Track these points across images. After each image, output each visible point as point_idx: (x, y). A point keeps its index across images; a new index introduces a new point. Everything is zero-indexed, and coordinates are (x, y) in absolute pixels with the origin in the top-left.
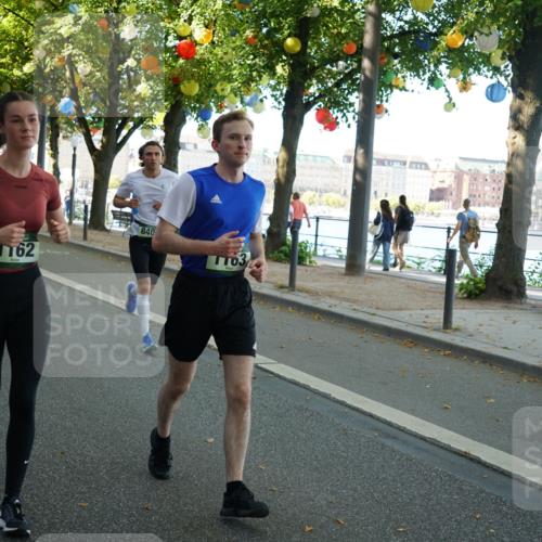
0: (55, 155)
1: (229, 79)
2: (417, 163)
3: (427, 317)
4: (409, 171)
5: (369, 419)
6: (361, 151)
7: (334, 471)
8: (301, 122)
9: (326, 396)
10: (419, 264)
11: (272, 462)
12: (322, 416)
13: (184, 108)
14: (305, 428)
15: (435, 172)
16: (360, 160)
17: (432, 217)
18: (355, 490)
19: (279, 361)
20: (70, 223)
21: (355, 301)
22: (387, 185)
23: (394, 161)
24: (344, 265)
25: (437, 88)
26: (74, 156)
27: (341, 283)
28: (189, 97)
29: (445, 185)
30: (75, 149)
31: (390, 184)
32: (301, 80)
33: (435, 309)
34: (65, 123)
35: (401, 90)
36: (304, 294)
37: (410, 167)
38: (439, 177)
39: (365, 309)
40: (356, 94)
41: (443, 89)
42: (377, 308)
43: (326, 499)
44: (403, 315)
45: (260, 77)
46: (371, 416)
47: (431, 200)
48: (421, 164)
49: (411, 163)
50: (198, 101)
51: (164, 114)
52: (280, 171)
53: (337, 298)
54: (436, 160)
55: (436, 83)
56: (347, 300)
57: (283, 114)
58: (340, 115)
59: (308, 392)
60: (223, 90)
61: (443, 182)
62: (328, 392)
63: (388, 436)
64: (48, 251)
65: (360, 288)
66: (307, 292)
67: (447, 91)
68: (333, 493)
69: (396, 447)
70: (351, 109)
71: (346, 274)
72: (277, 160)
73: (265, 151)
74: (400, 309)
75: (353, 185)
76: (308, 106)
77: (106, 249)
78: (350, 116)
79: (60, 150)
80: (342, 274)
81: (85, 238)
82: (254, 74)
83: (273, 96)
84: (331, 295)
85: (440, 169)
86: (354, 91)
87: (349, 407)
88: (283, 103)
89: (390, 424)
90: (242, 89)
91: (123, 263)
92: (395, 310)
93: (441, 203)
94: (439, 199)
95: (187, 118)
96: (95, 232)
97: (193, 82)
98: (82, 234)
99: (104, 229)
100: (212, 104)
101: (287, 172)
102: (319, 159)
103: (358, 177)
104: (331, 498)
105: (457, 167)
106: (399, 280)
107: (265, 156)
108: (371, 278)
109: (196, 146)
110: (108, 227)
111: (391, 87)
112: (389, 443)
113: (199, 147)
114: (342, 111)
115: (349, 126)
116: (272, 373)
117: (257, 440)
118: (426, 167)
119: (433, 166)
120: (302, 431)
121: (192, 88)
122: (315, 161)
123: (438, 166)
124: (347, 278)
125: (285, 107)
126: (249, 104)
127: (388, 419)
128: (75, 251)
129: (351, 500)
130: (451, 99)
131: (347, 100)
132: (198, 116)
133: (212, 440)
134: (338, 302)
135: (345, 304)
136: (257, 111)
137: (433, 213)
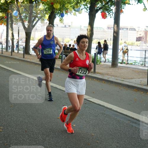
0: (12, 30)
1: (70, 3)
2: (132, 29)
3: (141, 81)
4: (129, 32)
5: (126, 117)
6: (116, 26)
7: (117, 135)
8: (95, 16)
9: (111, 109)
10: (135, 63)
11: (96, 133)
12: (110, 116)
13: (55, 13)
14: (105, 120)
15: (138, 31)
16: (116, 28)
17: (137, 47)
18: (125, 142)
19: (93, 97)
20: (18, 52)
21: (116, 76)
22: (122, 36)
23: (124, 28)
24: (111, 64)
25: (141, 3)
26: (19, 30)
27: (110, 70)
28: (57, 9)
29: (141, 36)
30: (19, 28)
31: (123, 36)
32: (94, 2)
33: (143, 78)
34: (15, 19)
35: (128, 4)
36: (99, 74)
37: (129, 30)
38: (139, 33)
39: (120, 79)
40: (113, 6)
41: (143, 3)
42: (124, 79)
43: (116, 145)
44: (133, 80)
45: (81, 2)
46: (127, 115)
47: (137, 41)
48: (133, 29)
49: (130, 29)
50: (60, 10)
51: (48, 15)
52: (88, 33)
53: (110, 75)
54: (138, 27)
55: (140, 1)
56: (114, 76)
57: (89, 14)
58: (107, 14)
59: (104, 108)
60: (67, 6)
61: (141, 35)
62: (111, 108)
63: (133, 122)
64: (12, 62)
65: (117, 72)
66: (100, 74)
67: (144, 4)
68: (118, 143)
69: (137, 126)
70: (112, 11)
71: (112, 67)
72: (87, 30)
73: (81, 26)
74: (132, 79)
75: (113, 37)
76: (97, 11)
77: (31, 61)
78: (111, 14)
79: (14, 28)
80: (110, 67)
81: (24, 57)
82: (79, 1)
83: (85, 8)
84: (108, 74)
85: (139, 31)
86: (112, 5)
87: (119, 113)
88: (89, 10)
89: (133, 118)
90: (75, 6)
91: (37, 65)
92: (130, 79)
93: (140, 42)
94: (139, 41)
95: (56, 16)
96: (27, 55)
97: (58, 4)
98: (23, 56)
99: (29, 54)
100: (64, 11)
101: (91, 33)
102: (99, 28)
103: (115, 34)
104: (118, 145)
105: (145, 29)
106: (129, 69)
107: (80, 28)
108: (120, 68)
109: (57, 25)
110: (31, 53)
111: (125, 4)
112: (134, 125)
113: (59, 25)
114: (108, 12)
115: (111, 17)
116: (91, 102)
117: (90, 125)
118: (135, 30)
119: (137, 29)
120: (104, 121)
121: (57, 6)
122: (97, 29)
123: (139, 29)
124: (112, 69)
125: (89, 12)
126: (77, 11)
127: (133, 117)
128: (21, 62)
129: (124, 145)
130: (145, 7)
131: (110, 8)
132: (60, 15)
133: (75, 125)
134: (110, 77)
135: (113, 77)
136: (80, 13)
137: (137, 45)
